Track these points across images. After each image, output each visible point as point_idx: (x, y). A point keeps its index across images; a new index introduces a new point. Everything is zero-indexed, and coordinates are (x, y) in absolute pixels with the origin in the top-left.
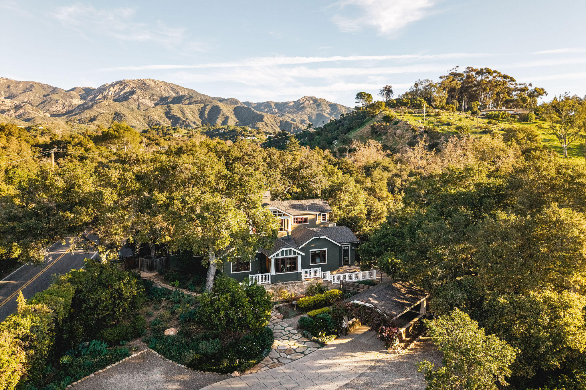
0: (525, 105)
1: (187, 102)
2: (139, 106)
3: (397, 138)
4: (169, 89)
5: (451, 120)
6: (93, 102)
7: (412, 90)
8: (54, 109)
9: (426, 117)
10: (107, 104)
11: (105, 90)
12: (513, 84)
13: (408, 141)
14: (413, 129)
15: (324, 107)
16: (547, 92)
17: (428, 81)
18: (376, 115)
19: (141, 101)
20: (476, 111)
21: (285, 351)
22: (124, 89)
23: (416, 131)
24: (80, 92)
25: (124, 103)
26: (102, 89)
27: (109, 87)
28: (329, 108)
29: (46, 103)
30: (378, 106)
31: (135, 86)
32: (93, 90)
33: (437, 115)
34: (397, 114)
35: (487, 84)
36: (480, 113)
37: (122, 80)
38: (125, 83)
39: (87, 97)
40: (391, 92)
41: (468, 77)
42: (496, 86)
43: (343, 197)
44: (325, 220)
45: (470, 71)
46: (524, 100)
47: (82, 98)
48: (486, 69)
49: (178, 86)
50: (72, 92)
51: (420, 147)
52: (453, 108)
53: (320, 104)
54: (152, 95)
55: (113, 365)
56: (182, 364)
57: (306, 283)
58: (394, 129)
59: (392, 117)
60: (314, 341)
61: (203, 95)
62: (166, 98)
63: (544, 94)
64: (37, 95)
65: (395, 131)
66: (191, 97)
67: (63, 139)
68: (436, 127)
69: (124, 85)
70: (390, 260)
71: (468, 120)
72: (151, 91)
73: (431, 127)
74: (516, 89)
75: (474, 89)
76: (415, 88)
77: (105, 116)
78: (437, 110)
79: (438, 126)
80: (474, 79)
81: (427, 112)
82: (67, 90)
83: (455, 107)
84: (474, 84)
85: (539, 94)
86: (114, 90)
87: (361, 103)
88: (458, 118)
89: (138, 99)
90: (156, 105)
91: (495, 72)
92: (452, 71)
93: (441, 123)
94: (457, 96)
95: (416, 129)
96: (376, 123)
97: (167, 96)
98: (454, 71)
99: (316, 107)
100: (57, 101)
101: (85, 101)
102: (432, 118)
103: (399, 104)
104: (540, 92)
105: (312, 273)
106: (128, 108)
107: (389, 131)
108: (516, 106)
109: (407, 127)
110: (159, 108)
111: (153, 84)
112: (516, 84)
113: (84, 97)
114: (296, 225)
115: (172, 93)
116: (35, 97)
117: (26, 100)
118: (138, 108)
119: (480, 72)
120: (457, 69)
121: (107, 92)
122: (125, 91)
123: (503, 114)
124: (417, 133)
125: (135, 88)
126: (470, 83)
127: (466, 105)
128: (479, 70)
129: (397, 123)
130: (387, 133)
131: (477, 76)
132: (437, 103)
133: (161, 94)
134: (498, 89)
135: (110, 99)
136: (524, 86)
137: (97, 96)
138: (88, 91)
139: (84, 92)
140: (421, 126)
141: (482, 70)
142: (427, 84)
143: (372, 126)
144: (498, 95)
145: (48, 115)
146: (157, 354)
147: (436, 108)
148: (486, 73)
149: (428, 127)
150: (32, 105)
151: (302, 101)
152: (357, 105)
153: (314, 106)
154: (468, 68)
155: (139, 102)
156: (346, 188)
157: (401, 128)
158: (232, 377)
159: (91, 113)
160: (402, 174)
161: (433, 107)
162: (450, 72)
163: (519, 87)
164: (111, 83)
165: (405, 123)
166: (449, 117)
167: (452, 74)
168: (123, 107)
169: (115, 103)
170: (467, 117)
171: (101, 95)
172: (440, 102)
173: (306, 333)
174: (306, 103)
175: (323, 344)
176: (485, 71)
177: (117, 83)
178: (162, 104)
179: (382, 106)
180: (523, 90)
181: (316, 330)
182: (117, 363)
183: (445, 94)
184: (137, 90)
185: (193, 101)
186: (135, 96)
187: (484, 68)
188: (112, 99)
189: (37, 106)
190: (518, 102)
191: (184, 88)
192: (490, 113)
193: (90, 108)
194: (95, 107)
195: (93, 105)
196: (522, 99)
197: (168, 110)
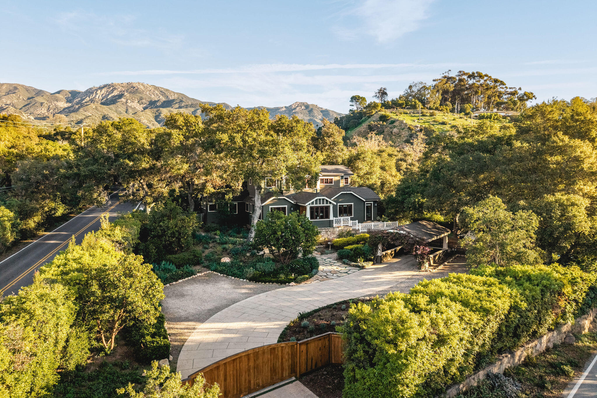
0: (515, 108)
1: (177, 106)
2: (127, 110)
3: (394, 137)
4: (158, 93)
5: (446, 119)
6: (79, 105)
7: (406, 92)
8: (39, 112)
9: (422, 117)
10: (94, 107)
11: (92, 93)
12: (503, 88)
13: (404, 139)
14: (409, 128)
15: (316, 112)
16: (536, 96)
17: (422, 83)
18: (372, 116)
19: (130, 105)
20: (469, 113)
21: (330, 272)
22: (112, 92)
23: (412, 129)
24: (66, 95)
25: (111, 106)
26: (89, 92)
27: (97, 90)
28: (321, 114)
29: (30, 105)
30: (374, 107)
31: (123, 90)
32: (79, 93)
33: (432, 115)
34: (393, 114)
35: (478, 87)
36: (473, 115)
37: (110, 83)
38: (113, 86)
39: (73, 100)
40: (386, 94)
41: (460, 80)
42: (487, 89)
43: (361, 166)
44: (347, 183)
45: (462, 75)
46: (515, 103)
47: (68, 101)
48: (477, 72)
49: (167, 90)
50: (57, 95)
51: (419, 141)
52: (446, 109)
53: (312, 110)
54: (141, 99)
55: (184, 280)
56: (243, 279)
57: (338, 229)
58: (391, 128)
59: (388, 116)
60: (354, 266)
61: (193, 99)
62: (156, 102)
63: (533, 98)
64: (21, 97)
65: (391, 130)
66: (181, 101)
67: (67, 130)
68: (432, 126)
69: (112, 88)
70: (417, 200)
71: (462, 120)
72: (140, 95)
73: (427, 126)
74: (506, 93)
75: (466, 92)
76: (409, 91)
77: (92, 119)
78: (431, 111)
79: (433, 125)
80: (466, 82)
81: (421, 113)
82: (52, 93)
83: (448, 108)
84: (466, 88)
85: (529, 98)
86: (102, 93)
87: (355, 105)
88: (453, 119)
89: (127, 102)
90: (145, 108)
91: (486, 76)
92: (445, 75)
93: (436, 122)
94: (450, 99)
95: (412, 127)
96: (373, 123)
97: (156, 99)
98: (447, 74)
99: (308, 113)
100: (42, 104)
101: (70, 104)
102: (427, 118)
103: (395, 105)
104: (528, 96)
105: (342, 222)
106: (116, 111)
107: (386, 130)
108: (507, 109)
109: (403, 126)
110: (148, 111)
111: (142, 87)
112: (506, 87)
113: (70, 100)
114: (323, 185)
115: (161, 97)
116: (19, 99)
117: (8, 102)
118: (126, 112)
119: (472, 76)
120: (449, 72)
121: (94, 96)
122: (113, 94)
123: (495, 115)
124: (413, 131)
125: (124, 91)
126: (463, 86)
127: (459, 107)
128: (471, 73)
129: (393, 122)
130: (384, 132)
131: (469, 79)
132: (431, 105)
133: (150, 98)
134: (489, 92)
135: (98, 102)
136: (514, 90)
137: (84, 99)
138: (74, 94)
139: (70, 95)
140: (417, 125)
141: (473, 73)
142: (421, 86)
143: (369, 126)
144: (489, 98)
145: (32, 118)
146: (219, 274)
147: (430, 109)
148: (478, 76)
149: (424, 126)
150: (15, 107)
151: (294, 106)
152: (351, 108)
153: (306, 111)
154: (460, 72)
155: (128, 106)
156: (364, 158)
157: (398, 127)
158: (290, 286)
159: (77, 116)
160: (407, 158)
161: (427, 108)
162: (443, 76)
163: (509, 90)
164: (98, 86)
165: (402, 122)
166: (444, 117)
167: (445, 77)
168: (110, 111)
169: (102, 106)
170: (461, 118)
171: (88, 99)
172: (434, 103)
173: (346, 261)
174: (298, 109)
175: (363, 268)
176: (476, 75)
177: (105, 86)
178: (151, 108)
179: (378, 106)
180: (513, 94)
181: (355, 258)
182: (187, 279)
183: (439, 96)
184: (126, 94)
185: (183, 105)
186: (123, 100)
187: (475, 72)
188: (100, 102)
189: (21, 109)
190: (509, 105)
191: (174, 92)
192: (482, 114)
193: (76, 111)
194: (81, 110)
195: (79, 108)
196: (512, 102)
197: (157, 114)
